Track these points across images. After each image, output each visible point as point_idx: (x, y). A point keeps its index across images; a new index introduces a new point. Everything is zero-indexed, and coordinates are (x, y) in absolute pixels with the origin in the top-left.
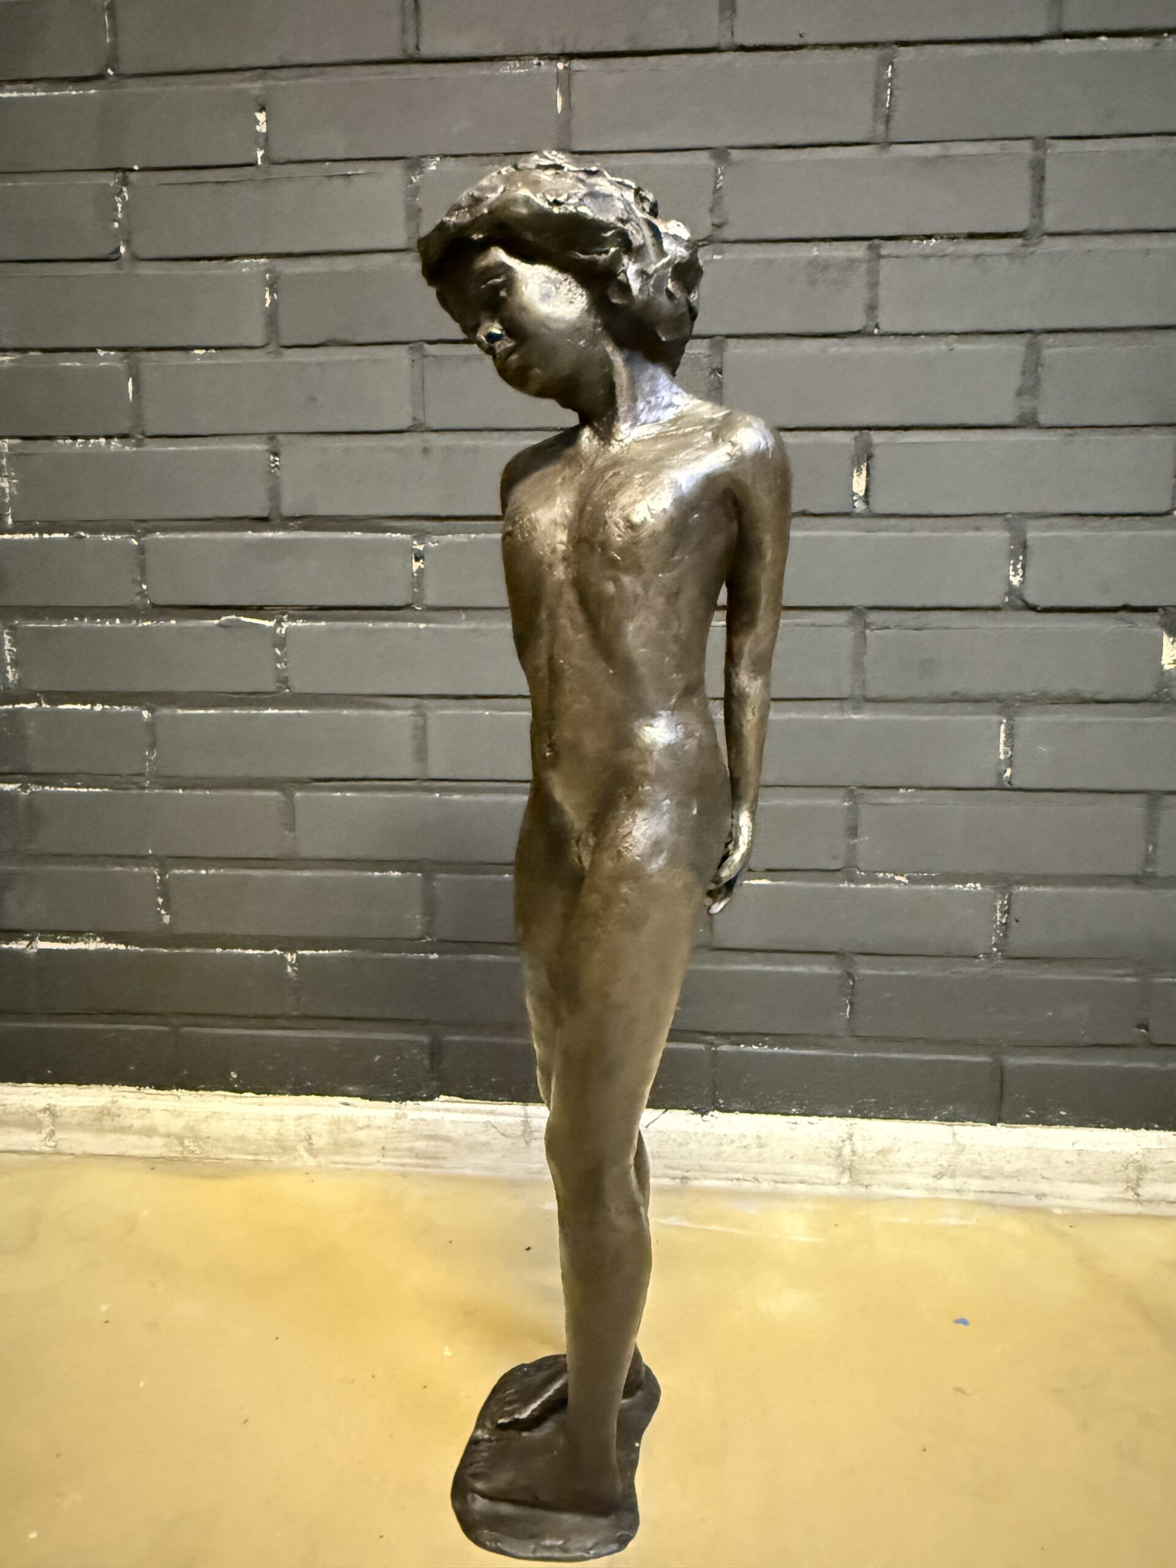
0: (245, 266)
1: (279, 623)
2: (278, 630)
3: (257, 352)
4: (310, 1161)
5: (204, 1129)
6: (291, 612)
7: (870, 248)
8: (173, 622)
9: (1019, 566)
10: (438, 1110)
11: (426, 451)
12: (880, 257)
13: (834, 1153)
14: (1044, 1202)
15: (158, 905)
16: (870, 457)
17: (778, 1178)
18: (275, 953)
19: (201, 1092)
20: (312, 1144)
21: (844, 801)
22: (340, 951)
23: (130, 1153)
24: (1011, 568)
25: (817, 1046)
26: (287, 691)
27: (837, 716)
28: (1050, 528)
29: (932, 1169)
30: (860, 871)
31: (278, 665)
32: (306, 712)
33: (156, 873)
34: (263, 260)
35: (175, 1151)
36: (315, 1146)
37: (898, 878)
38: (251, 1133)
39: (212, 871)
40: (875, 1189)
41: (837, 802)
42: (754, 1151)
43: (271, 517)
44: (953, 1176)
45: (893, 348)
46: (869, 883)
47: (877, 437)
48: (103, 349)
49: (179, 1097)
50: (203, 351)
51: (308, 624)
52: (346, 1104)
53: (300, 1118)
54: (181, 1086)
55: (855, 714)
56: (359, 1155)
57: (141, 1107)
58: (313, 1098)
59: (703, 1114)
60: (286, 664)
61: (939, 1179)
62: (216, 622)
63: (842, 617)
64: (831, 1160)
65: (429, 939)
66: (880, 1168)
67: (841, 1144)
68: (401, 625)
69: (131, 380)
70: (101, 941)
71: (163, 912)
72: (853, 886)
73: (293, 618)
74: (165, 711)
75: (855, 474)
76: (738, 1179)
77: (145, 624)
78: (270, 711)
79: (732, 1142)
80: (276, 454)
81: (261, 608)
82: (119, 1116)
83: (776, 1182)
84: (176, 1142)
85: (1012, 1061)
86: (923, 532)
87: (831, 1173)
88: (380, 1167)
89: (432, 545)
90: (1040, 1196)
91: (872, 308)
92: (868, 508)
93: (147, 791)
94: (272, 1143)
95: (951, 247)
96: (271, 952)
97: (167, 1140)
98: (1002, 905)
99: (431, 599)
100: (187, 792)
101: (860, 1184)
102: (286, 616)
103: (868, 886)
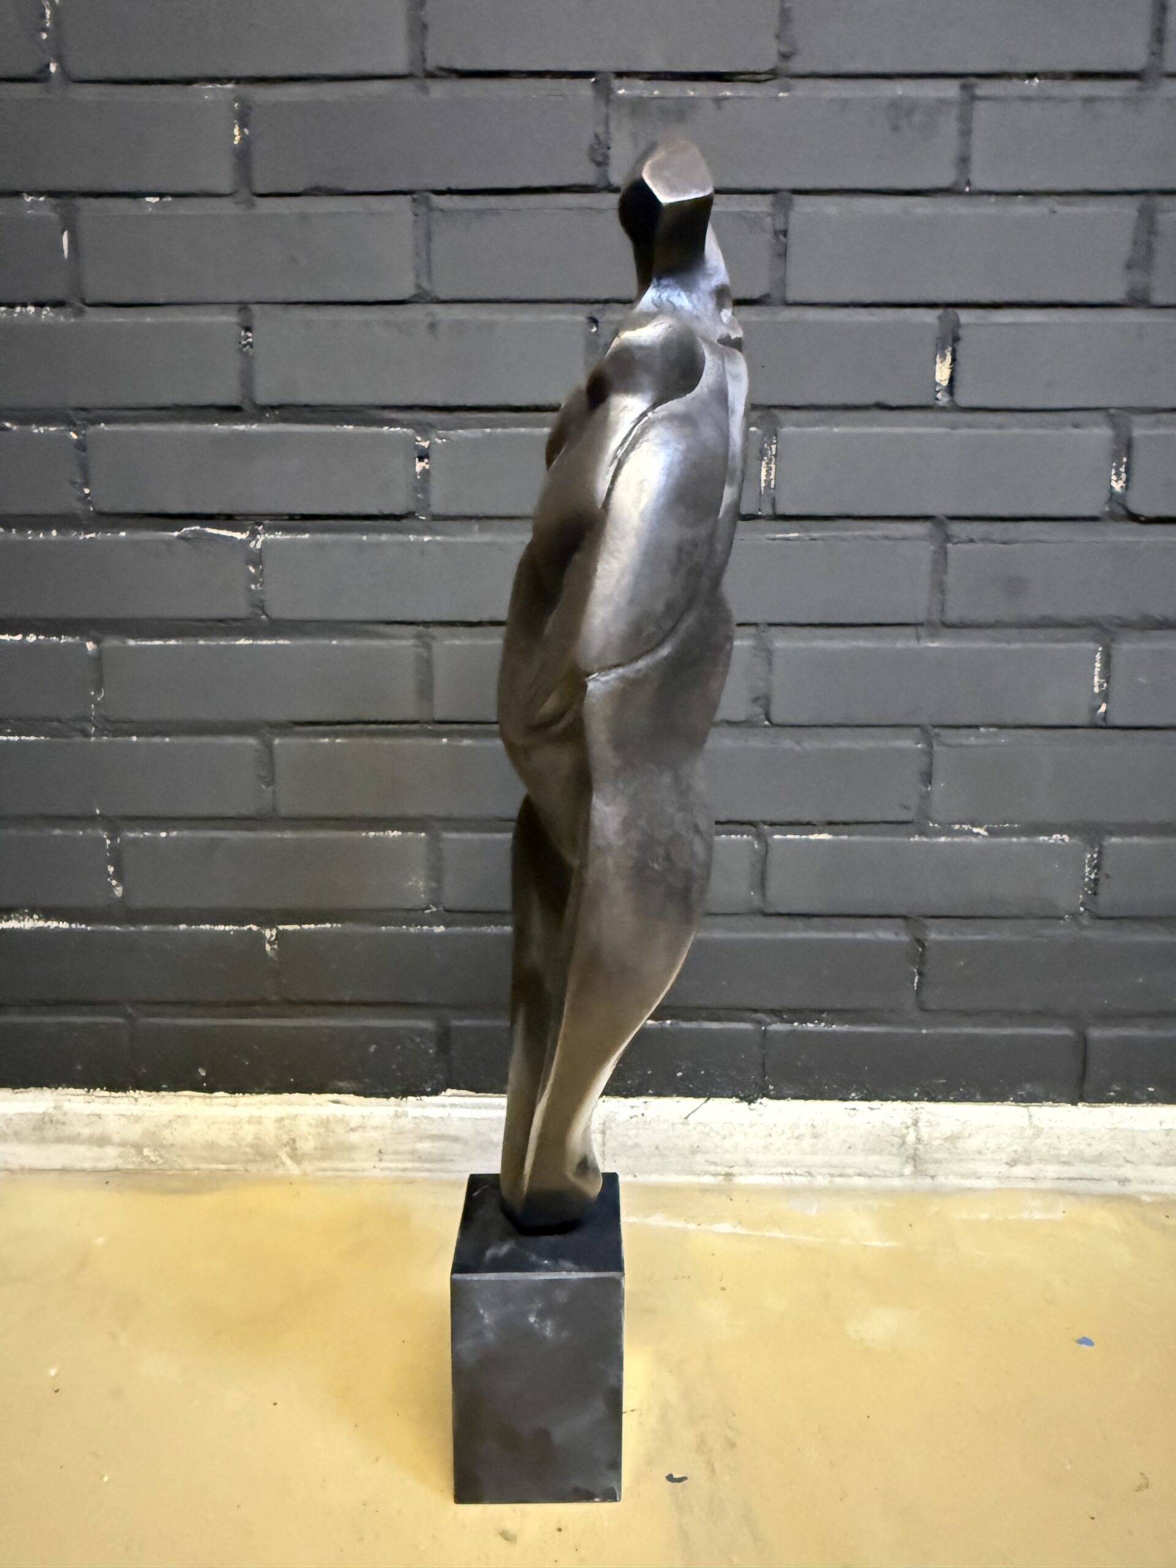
0: (207, 92)
1: (254, 534)
2: (252, 544)
3: (224, 202)
4: (293, 1168)
5: (167, 1135)
6: (266, 522)
7: (964, 87)
8: (123, 534)
9: (1122, 469)
10: (444, 1106)
11: (433, 326)
12: (974, 98)
13: (898, 1140)
14: (1129, 1189)
15: (109, 876)
16: (956, 339)
17: (833, 1171)
18: (250, 929)
19: (163, 1093)
20: (296, 1149)
21: (918, 743)
22: (328, 925)
23: (78, 1166)
24: (1113, 472)
25: (879, 1022)
26: (263, 617)
27: (913, 644)
28: (1158, 424)
29: (1005, 1157)
30: (934, 824)
31: (253, 587)
32: (287, 642)
33: (105, 837)
34: (230, 86)
35: (132, 1162)
36: (299, 1152)
37: (975, 830)
38: (224, 1139)
39: (174, 834)
40: (941, 1180)
41: (909, 743)
42: (807, 1142)
43: (244, 407)
44: (1028, 1163)
45: (989, 208)
46: (943, 836)
47: (966, 317)
48: (30, 194)
49: (136, 1100)
50: (157, 199)
51: (288, 537)
52: (337, 1102)
53: (282, 1119)
54: (138, 1087)
55: (933, 642)
56: (353, 1160)
57: (88, 1112)
58: (297, 1097)
59: (750, 1102)
60: (262, 584)
61: (1012, 1166)
62: (176, 534)
63: (919, 528)
64: (894, 1150)
65: (434, 909)
66: (947, 1155)
67: (905, 1131)
68: (400, 537)
69: (66, 234)
70: (38, 920)
71: (114, 882)
72: (925, 839)
73: (269, 530)
74: (112, 642)
75: (938, 360)
76: (789, 1174)
77: (88, 536)
78: (242, 642)
79: (784, 1131)
80: (248, 329)
81: (229, 517)
82: (64, 1123)
83: (832, 1175)
84: (133, 1151)
85: (1096, 1033)
86: (1015, 429)
87: (894, 1164)
88: (377, 1173)
89: (439, 441)
90: (1124, 1181)
91: (964, 161)
92: (952, 400)
93: (93, 739)
94: (248, 1150)
95: (1057, 88)
96: (246, 928)
97: (121, 1149)
98: (1092, 859)
99: (437, 508)
100: (143, 739)
101: (926, 1175)
102: (260, 528)
103: (943, 839)
